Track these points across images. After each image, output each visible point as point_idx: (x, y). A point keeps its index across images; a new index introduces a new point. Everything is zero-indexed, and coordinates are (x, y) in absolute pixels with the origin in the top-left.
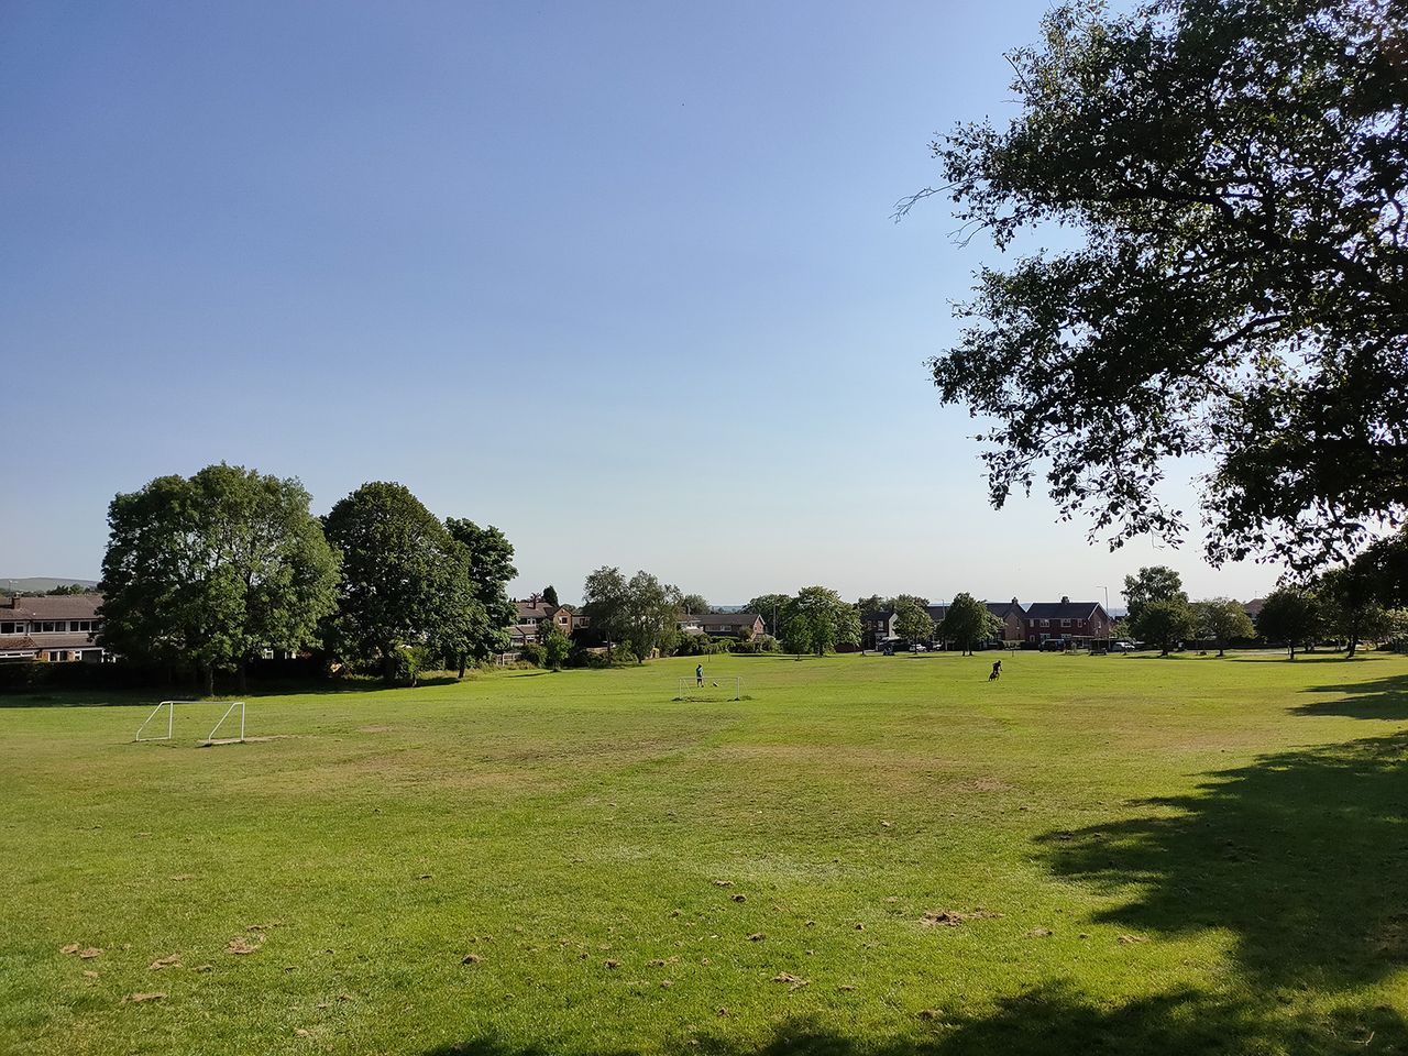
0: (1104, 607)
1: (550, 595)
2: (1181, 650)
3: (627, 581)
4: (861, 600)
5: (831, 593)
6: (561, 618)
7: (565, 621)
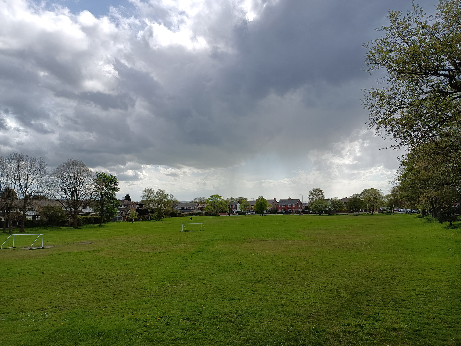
0: (301, 201)
1: (128, 197)
2: (324, 213)
3: (155, 193)
4: (228, 199)
5: (220, 196)
6: (132, 205)
7: (134, 206)
